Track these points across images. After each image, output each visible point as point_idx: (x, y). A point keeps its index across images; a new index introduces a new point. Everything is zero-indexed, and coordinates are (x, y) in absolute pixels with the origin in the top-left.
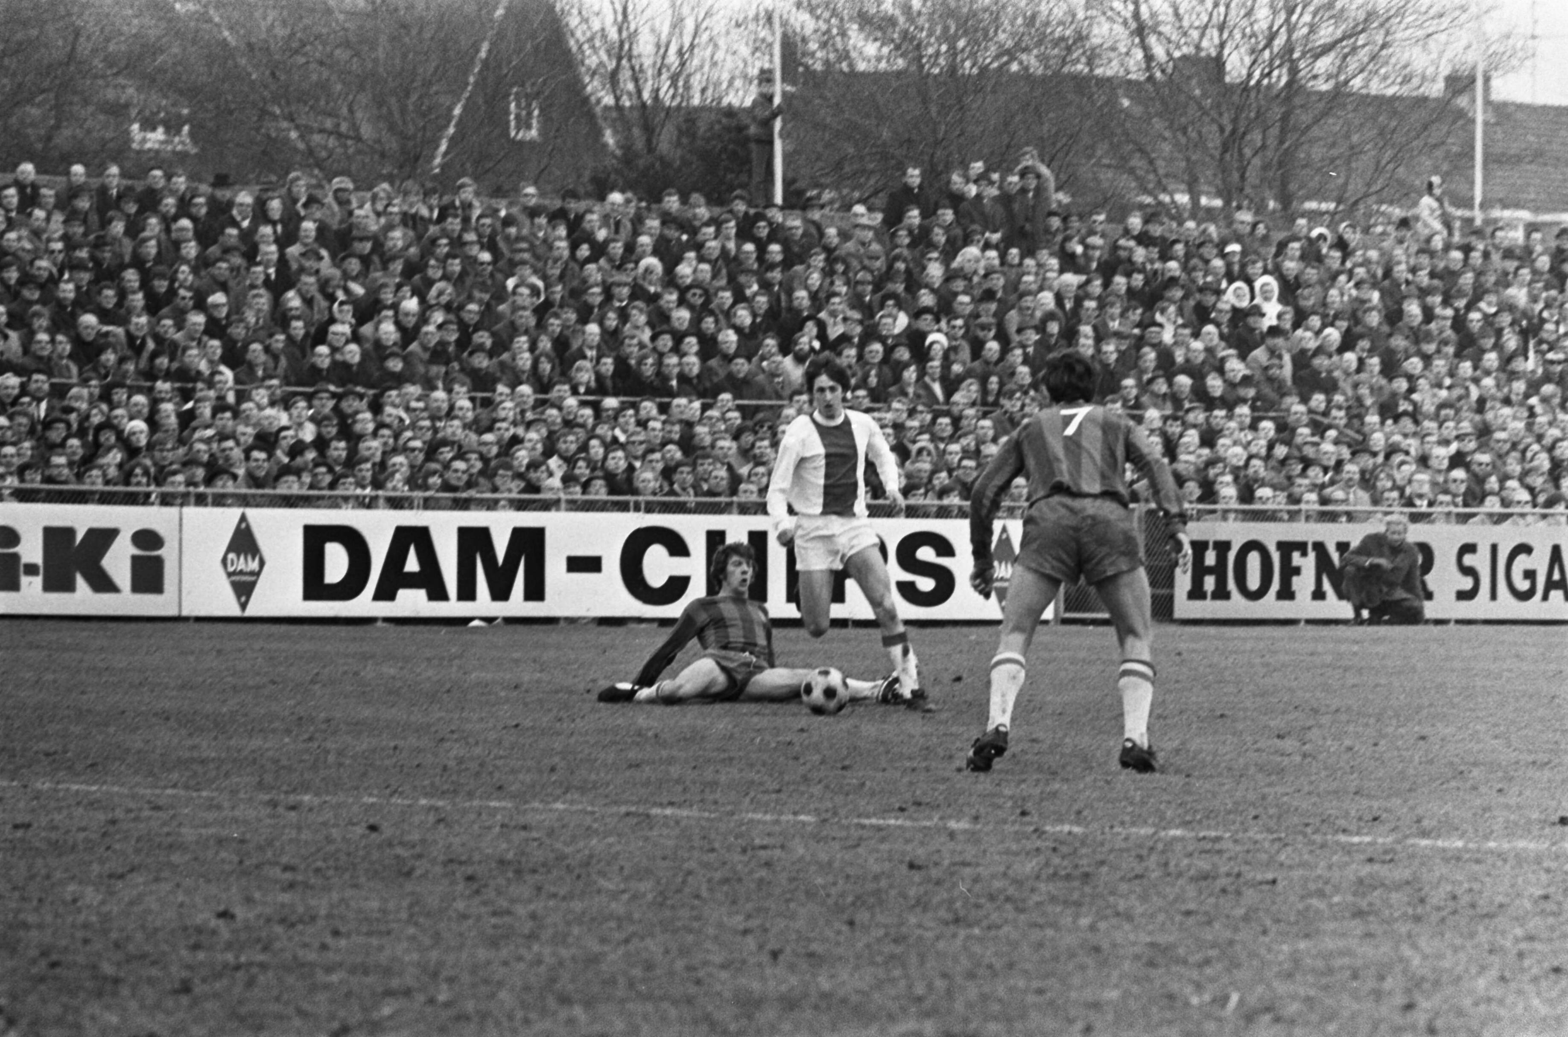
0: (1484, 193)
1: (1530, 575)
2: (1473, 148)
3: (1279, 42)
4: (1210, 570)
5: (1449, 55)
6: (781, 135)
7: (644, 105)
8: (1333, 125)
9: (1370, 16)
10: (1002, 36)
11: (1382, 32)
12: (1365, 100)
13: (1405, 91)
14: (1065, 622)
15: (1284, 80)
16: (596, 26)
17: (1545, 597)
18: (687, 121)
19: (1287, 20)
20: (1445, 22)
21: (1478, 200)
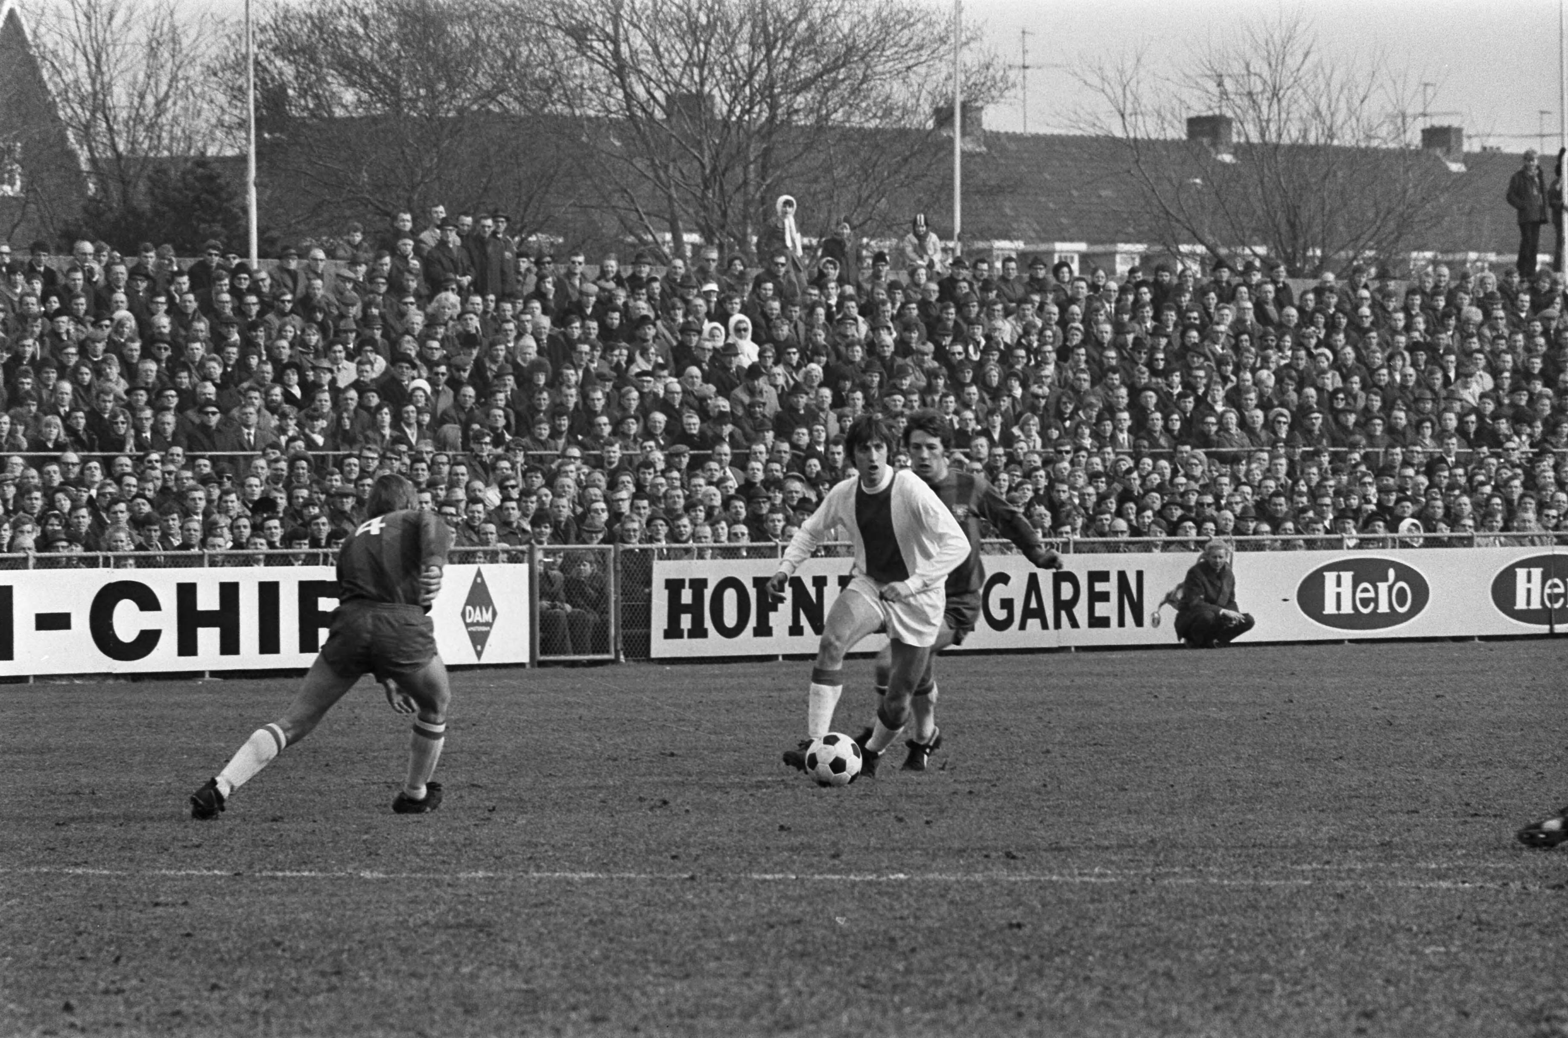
0: (962, 223)
1: (1007, 604)
2: (952, 179)
3: (759, 78)
4: (686, 609)
5: (929, 87)
6: (256, 185)
7: (119, 156)
8: (815, 159)
9: (851, 49)
10: (481, 79)
11: (863, 66)
12: (845, 134)
13: (885, 124)
14: (542, 664)
15: (765, 115)
16: (69, 77)
17: (1023, 626)
18: (157, 171)
19: (768, 55)
20: (925, 53)
21: (958, 230)
